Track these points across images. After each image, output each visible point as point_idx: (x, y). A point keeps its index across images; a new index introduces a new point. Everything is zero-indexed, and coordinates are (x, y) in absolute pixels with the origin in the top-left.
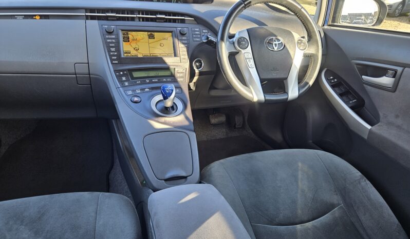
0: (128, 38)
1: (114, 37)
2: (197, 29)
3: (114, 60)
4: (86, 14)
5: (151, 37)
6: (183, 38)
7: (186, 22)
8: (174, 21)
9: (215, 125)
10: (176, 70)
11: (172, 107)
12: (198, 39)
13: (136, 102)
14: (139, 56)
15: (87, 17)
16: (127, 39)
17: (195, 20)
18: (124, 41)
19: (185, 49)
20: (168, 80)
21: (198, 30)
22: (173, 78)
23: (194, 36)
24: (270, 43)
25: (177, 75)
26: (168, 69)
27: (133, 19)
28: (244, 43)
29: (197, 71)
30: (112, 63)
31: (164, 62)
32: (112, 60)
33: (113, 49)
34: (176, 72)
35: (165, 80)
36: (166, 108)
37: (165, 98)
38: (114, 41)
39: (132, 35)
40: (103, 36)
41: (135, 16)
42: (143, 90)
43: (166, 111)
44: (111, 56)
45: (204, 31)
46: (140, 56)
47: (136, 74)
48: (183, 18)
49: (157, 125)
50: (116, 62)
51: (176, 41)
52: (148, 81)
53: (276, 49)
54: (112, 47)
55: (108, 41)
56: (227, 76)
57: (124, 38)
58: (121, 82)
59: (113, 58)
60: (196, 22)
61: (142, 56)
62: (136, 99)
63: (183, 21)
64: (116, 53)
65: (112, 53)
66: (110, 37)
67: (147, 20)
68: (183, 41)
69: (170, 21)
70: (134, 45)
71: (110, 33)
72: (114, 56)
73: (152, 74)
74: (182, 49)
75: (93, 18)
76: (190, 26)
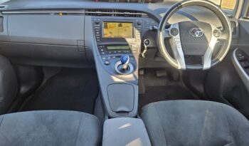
1: (99, 25)
2: (149, 21)
4: (86, 12)
5: (120, 25)
6: (139, 27)
7: (142, 16)
8: (135, 16)
9: (160, 77)
10: (133, 46)
11: (127, 69)
12: (147, 27)
13: (107, 64)
15: (86, 14)
16: (106, 27)
17: (148, 15)
18: (104, 28)
19: (139, 34)
22: (130, 51)
23: (146, 25)
24: (193, 32)
25: (133, 49)
26: (127, 45)
27: (111, 15)
28: (175, 32)
29: (146, 47)
30: (97, 41)
31: (126, 41)
32: (97, 39)
33: (98, 33)
35: (125, 52)
36: (124, 69)
37: (123, 63)
38: (99, 28)
39: (109, 24)
40: (93, 25)
41: (112, 13)
42: (112, 57)
43: (123, 71)
44: (96, 37)
45: (153, 22)
46: (113, 37)
47: (109, 48)
48: (141, 14)
49: (116, 79)
50: (99, 40)
51: (135, 28)
52: (115, 52)
53: (197, 36)
54: (98, 31)
55: (96, 28)
57: (104, 26)
58: (100, 52)
60: (148, 17)
62: (107, 62)
63: (140, 16)
64: (99, 35)
65: (97, 35)
66: (97, 25)
67: (119, 15)
68: (139, 29)
69: (132, 16)
70: (110, 30)
71: (97, 23)
73: (118, 48)
74: (137, 33)
75: (89, 14)
76: (144, 19)
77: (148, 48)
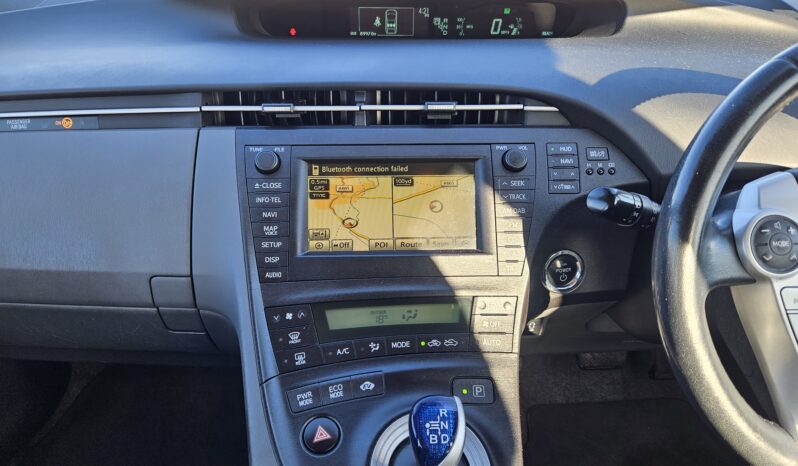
0: (327, 187)
1: (278, 186)
2: (567, 144)
3: (273, 267)
4: (205, 108)
6: (514, 183)
7: (529, 120)
8: (488, 118)
10: (479, 303)
12: (567, 187)
14: (356, 248)
16: (321, 191)
17: (561, 112)
18: (312, 197)
19: (518, 225)
20: (449, 343)
21: (568, 149)
23: (555, 174)
25: (480, 324)
26: (448, 297)
27: (348, 120)
28: (785, 244)
29: (555, 294)
30: (263, 280)
31: (438, 276)
32: (263, 268)
33: (270, 230)
34: (478, 311)
35: (435, 343)
38: (276, 200)
40: (245, 183)
41: (357, 108)
42: (352, 385)
44: (261, 254)
45: (593, 154)
46: (360, 246)
47: (341, 319)
48: (520, 107)
50: (278, 275)
51: (489, 194)
52: (374, 347)
54: (270, 222)
55: (260, 200)
56: (676, 332)
57: (312, 188)
58: (283, 353)
59: (269, 260)
60: (562, 121)
61: (367, 249)
63: (516, 119)
64: (279, 244)
65: (265, 245)
66: (267, 186)
67: (398, 119)
68: (513, 196)
69: (470, 119)
70: (343, 208)
71: (269, 173)
72: (271, 252)
73: (395, 315)
74: (507, 225)
75: (231, 120)
76: (541, 136)
77: (566, 299)
